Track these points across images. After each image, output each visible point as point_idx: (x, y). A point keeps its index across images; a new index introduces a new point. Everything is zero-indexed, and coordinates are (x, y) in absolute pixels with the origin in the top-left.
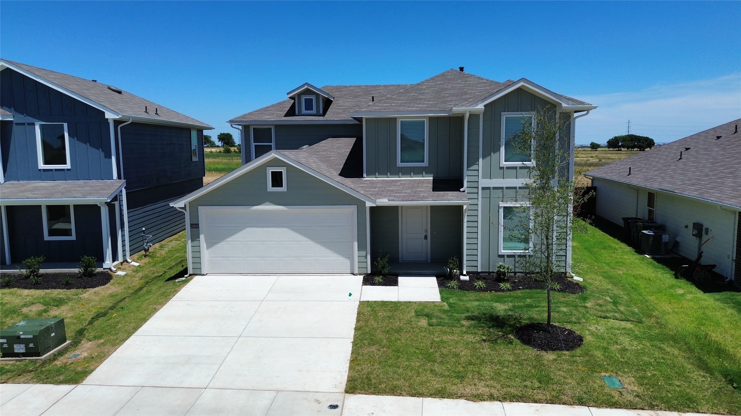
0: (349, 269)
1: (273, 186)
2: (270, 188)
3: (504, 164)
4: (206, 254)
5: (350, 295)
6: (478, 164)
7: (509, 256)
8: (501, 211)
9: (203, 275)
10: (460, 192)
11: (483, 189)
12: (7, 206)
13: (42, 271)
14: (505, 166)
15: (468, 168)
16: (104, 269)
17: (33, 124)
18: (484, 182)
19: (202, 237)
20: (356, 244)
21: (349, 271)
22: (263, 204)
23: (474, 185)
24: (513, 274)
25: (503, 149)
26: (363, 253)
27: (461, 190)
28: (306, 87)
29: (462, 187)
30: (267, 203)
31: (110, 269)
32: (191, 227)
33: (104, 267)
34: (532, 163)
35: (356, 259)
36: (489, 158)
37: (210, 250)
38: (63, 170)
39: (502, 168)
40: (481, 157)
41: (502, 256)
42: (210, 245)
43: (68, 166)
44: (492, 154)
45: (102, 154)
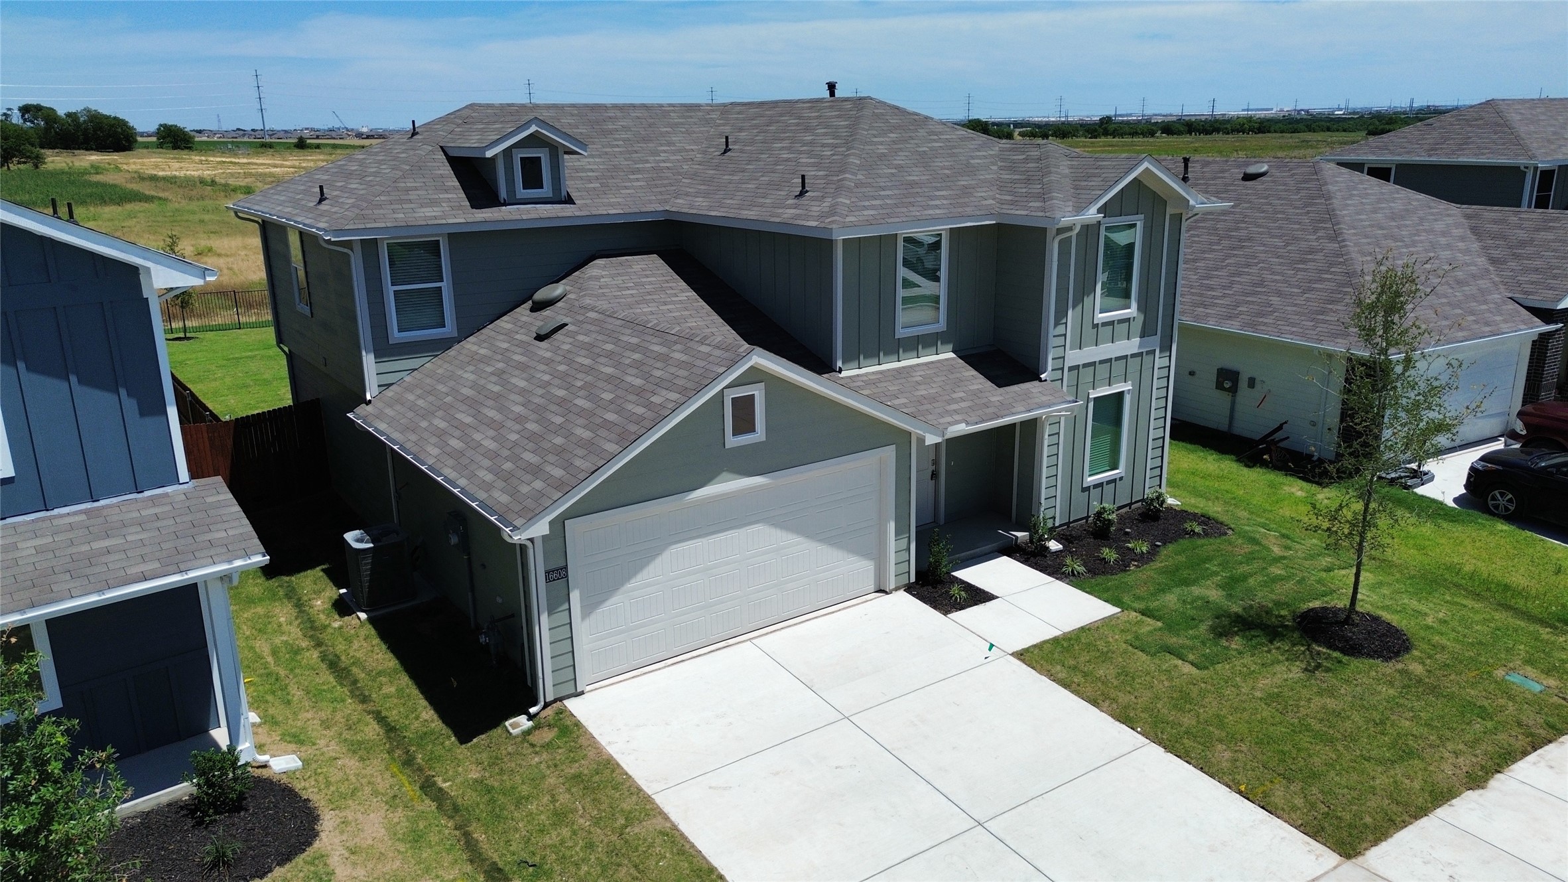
0: (873, 582)
1: (736, 434)
2: (732, 440)
3: (1098, 316)
6: (1066, 323)
7: (1096, 486)
8: (1091, 405)
9: (578, 693)
10: (1040, 380)
11: (1071, 369)
14: (1100, 322)
15: (1053, 331)
18: (1072, 357)
19: (575, 596)
20: (892, 526)
21: (872, 588)
23: (1059, 364)
26: (902, 543)
27: (1042, 377)
28: (533, 128)
29: (1045, 371)
30: (725, 475)
31: (251, 762)
32: (546, 578)
34: (1133, 311)
35: (892, 558)
36: (1080, 307)
39: (1096, 326)
40: (1071, 306)
41: (1087, 489)
44: (1086, 297)
45: (130, 405)
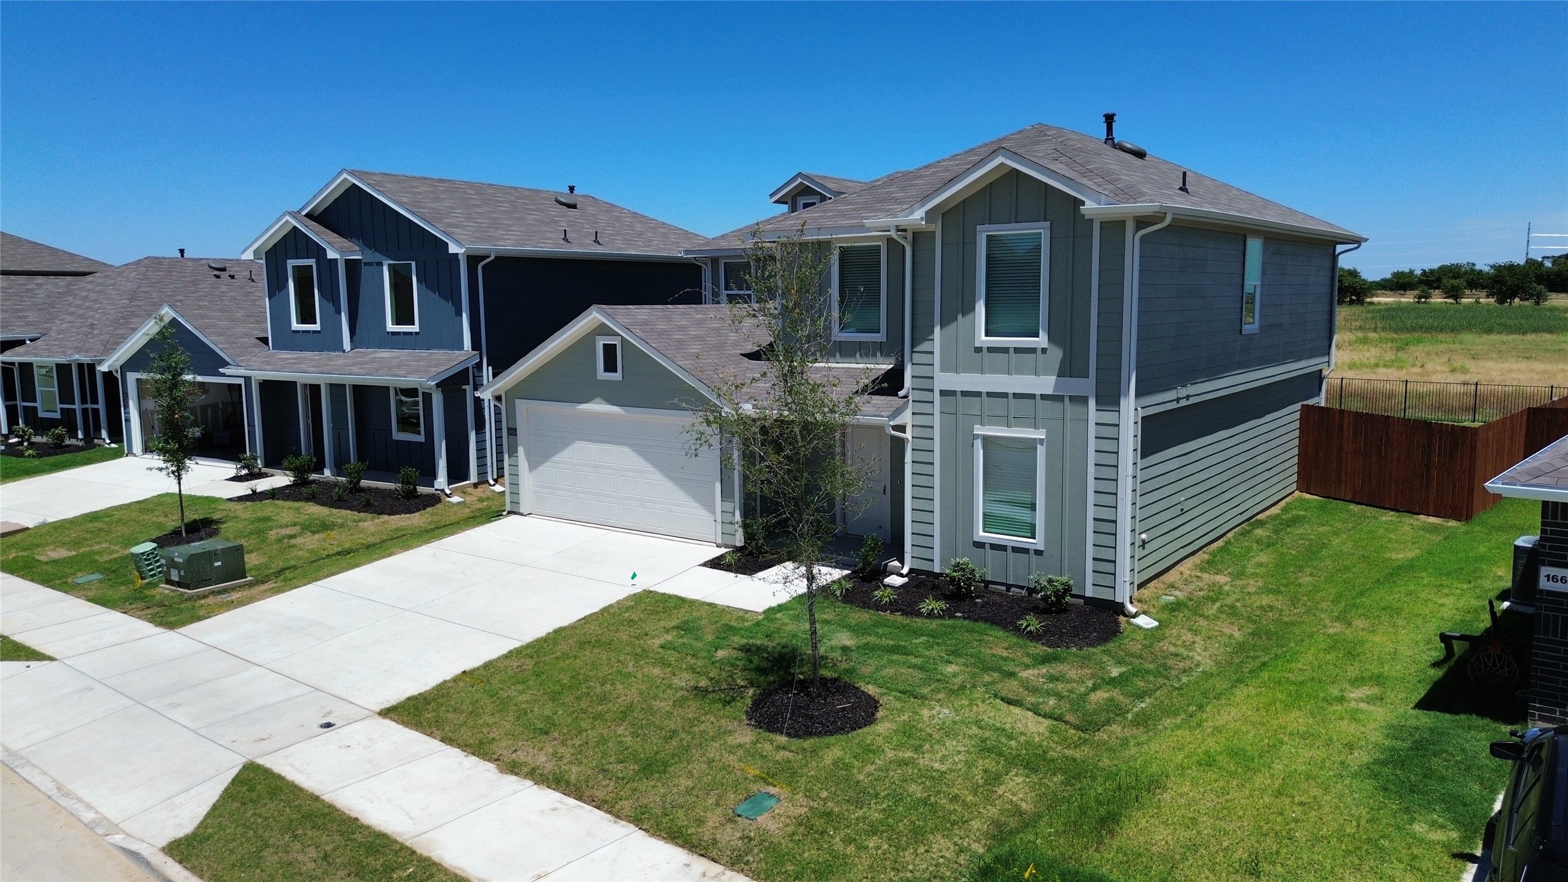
1: (606, 370)
2: (602, 374)
3: (982, 339)
4: (528, 480)
5: (634, 576)
6: (933, 340)
7: (995, 547)
8: (978, 444)
9: (522, 515)
10: (898, 397)
11: (943, 393)
12: (331, 385)
13: (364, 483)
14: (985, 346)
15: (913, 345)
16: (436, 490)
17: (381, 264)
18: (944, 380)
19: (521, 450)
20: (718, 486)
22: (594, 401)
23: (925, 384)
24: (1004, 588)
25: (981, 308)
26: (729, 506)
27: (901, 393)
28: (799, 180)
29: (902, 388)
30: (598, 399)
31: (443, 491)
32: (508, 432)
33: (436, 487)
34: (1042, 340)
35: (719, 516)
36: (953, 326)
37: (534, 473)
38: (411, 333)
39: (978, 350)
40: (937, 325)
41: (980, 545)
42: (533, 466)
43: (415, 328)
44: (960, 316)
45: (453, 309)
